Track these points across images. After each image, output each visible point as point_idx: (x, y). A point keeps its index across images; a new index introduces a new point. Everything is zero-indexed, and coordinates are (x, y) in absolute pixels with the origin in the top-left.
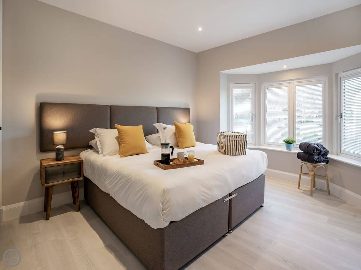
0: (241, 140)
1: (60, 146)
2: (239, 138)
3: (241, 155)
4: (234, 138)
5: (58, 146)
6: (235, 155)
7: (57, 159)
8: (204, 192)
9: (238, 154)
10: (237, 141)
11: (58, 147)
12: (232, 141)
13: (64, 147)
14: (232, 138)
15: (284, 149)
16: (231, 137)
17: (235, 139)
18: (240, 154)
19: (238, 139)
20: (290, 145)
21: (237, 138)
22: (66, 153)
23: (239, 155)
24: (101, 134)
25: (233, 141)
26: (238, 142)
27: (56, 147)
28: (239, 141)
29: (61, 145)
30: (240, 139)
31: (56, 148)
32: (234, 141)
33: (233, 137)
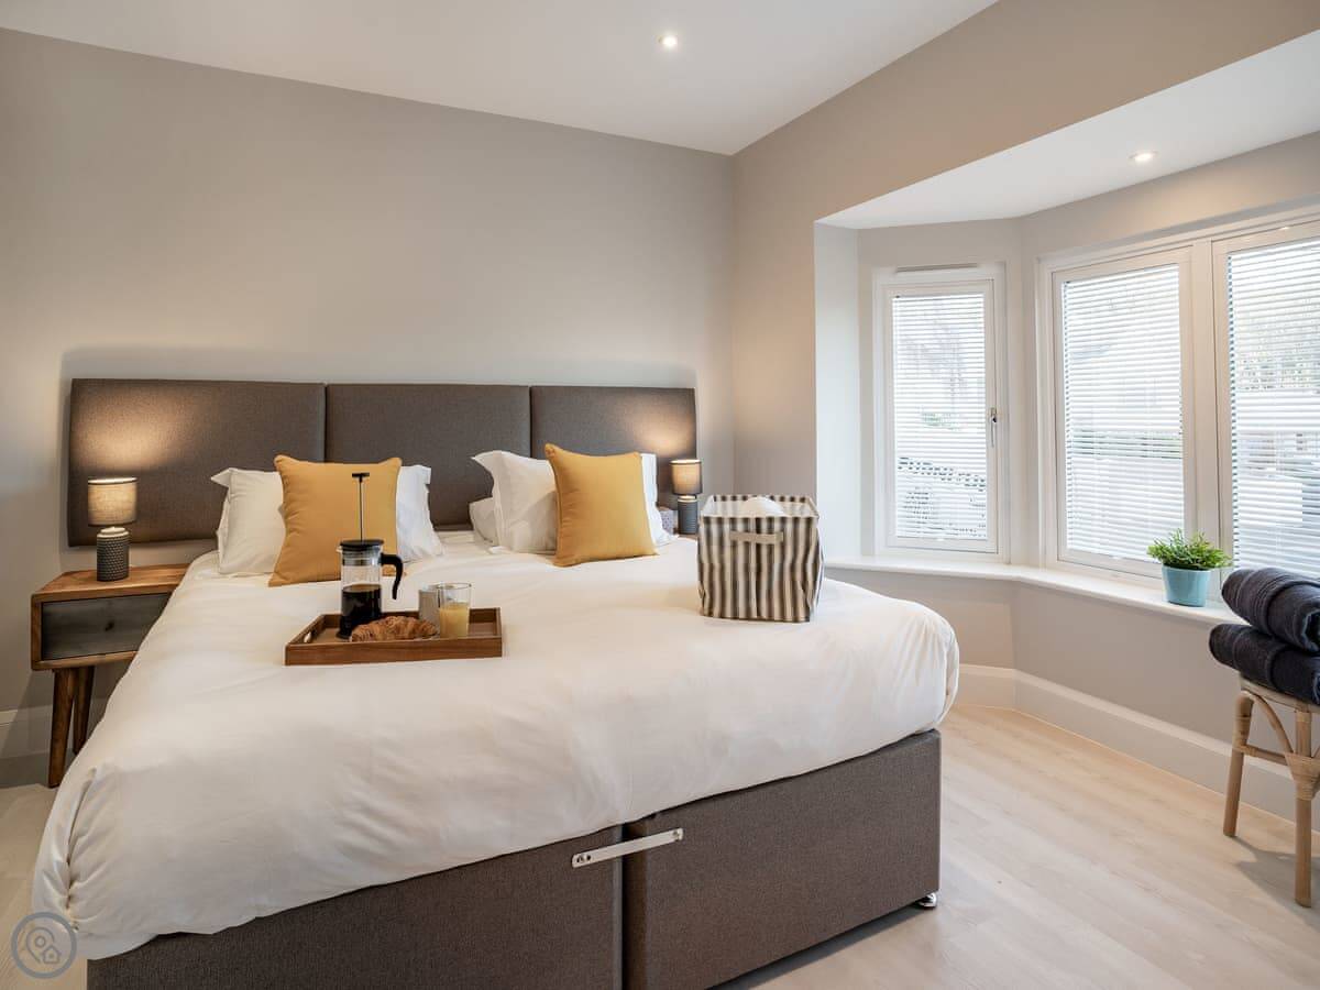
0: (783, 546)
1: (113, 529)
2: (770, 531)
3: (783, 619)
4: (747, 531)
5: (103, 531)
6: (748, 618)
7: (102, 576)
8: (368, 811)
9: (764, 614)
10: (758, 546)
11: (104, 534)
12: (734, 545)
13: (126, 533)
14: (734, 529)
15: (1153, 593)
16: (727, 527)
17: (753, 538)
18: (777, 615)
19: (764, 539)
20: (1192, 577)
21: (758, 531)
22: (137, 557)
23: (770, 619)
24: (240, 490)
25: (741, 550)
26: (764, 552)
27: (99, 532)
28: (771, 547)
29: (117, 526)
30: (774, 540)
31: (100, 536)
32: (747, 544)
33: (740, 527)
